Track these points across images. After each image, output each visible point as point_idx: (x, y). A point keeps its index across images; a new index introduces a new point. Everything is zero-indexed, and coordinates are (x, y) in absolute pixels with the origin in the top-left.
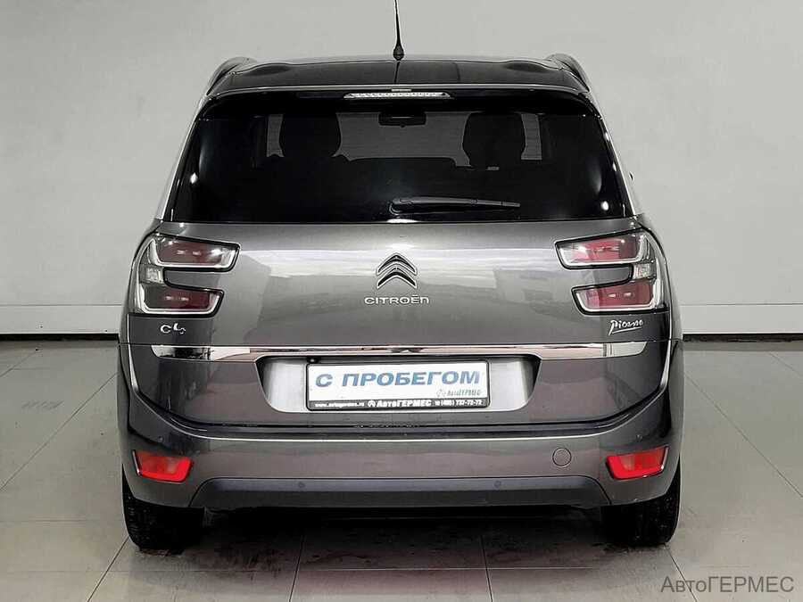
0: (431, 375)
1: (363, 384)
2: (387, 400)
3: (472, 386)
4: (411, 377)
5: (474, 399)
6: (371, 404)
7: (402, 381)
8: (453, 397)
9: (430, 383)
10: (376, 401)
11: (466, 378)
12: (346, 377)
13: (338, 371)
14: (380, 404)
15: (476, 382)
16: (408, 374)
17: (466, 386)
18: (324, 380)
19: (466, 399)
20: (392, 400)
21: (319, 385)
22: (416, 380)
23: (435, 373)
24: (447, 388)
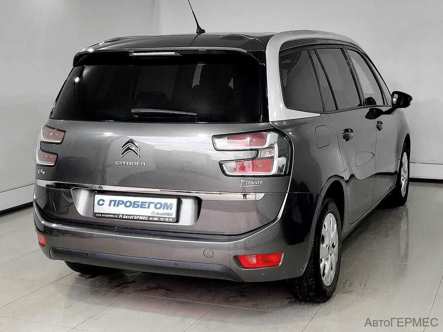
0: (150, 203)
1: (118, 206)
2: (128, 215)
3: (168, 211)
4: (140, 204)
5: (169, 218)
6: (121, 216)
7: (136, 206)
8: (159, 216)
9: (148, 208)
10: (123, 215)
11: (166, 206)
12: (111, 201)
13: (107, 198)
14: (124, 217)
15: (171, 209)
16: (139, 202)
17: (165, 211)
18: (101, 202)
19: (165, 218)
20: (130, 215)
21: (99, 204)
22: (142, 205)
23: (152, 203)
24: (156, 211)
